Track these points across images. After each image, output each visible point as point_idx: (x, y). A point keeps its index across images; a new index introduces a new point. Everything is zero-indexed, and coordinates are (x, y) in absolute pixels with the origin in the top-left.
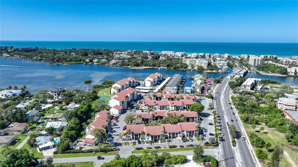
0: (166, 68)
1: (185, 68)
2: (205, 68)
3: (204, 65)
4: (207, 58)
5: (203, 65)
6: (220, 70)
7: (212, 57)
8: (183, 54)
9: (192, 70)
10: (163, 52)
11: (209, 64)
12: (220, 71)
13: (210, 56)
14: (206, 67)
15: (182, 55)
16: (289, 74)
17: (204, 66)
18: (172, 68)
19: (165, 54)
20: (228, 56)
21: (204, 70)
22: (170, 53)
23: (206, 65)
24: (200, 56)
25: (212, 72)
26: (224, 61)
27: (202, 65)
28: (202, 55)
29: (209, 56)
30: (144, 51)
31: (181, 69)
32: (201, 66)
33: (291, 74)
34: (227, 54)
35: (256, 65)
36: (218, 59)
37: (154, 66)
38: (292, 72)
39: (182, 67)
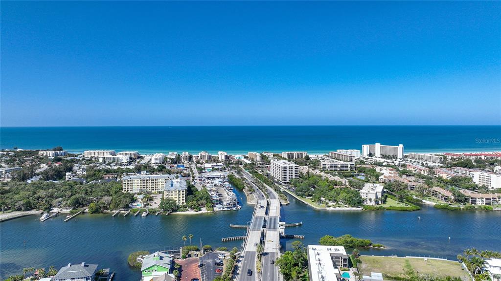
0: (68, 211)
1: (127, 207)
2: (181, 204)
3: (177, 196)
4: (185, 165)
5: (173, 197)
6: (218, 206)
7: (194, 159)
8: (133, 156)
9: (144, 214)
10: (88, 154)
11: (190, 191)
12: (218, 209)
13: (190, 158)
14: (181, 201)
15: (131, 158)
16: (365, 203)
17: (177, 199)
18: (87, 210)
19: (92, 157)
20: (226, 156)
21: (177, 208)
22: (103, 155)
23: (181, 196)
24: (171, 159)
25: (199, 212)
26: (221, 170)
27: (171, 197)
28: (174, 157)
29: (188, 158)
30: (42, 152)
31: (115, 212)
32: (169, 200)
33: (369, 203)
34: (222, 152)
35: (288, 180)
36: (207, 165)
37: (32, 209)
38: (370, 199)
39: (117, 207)
